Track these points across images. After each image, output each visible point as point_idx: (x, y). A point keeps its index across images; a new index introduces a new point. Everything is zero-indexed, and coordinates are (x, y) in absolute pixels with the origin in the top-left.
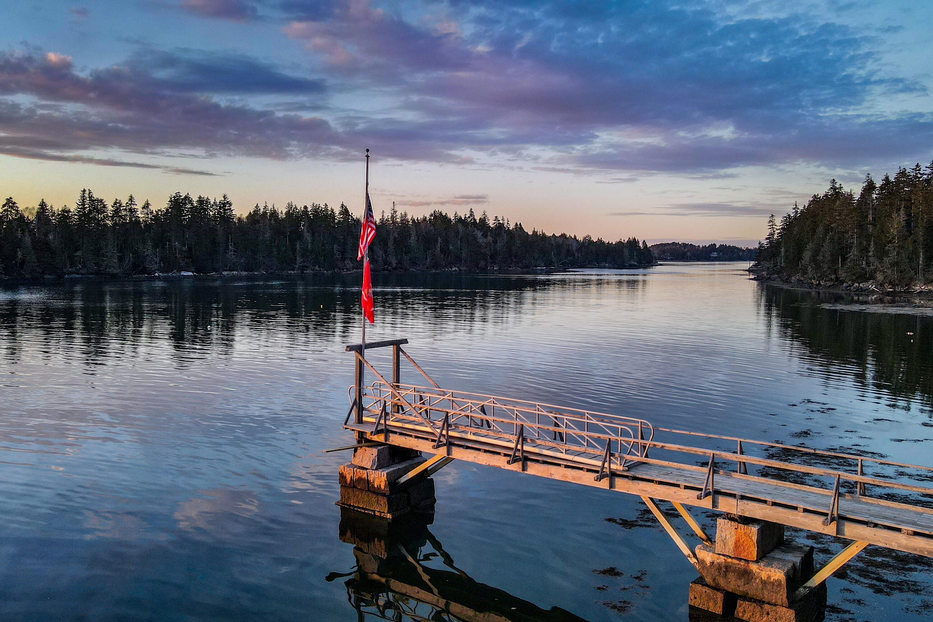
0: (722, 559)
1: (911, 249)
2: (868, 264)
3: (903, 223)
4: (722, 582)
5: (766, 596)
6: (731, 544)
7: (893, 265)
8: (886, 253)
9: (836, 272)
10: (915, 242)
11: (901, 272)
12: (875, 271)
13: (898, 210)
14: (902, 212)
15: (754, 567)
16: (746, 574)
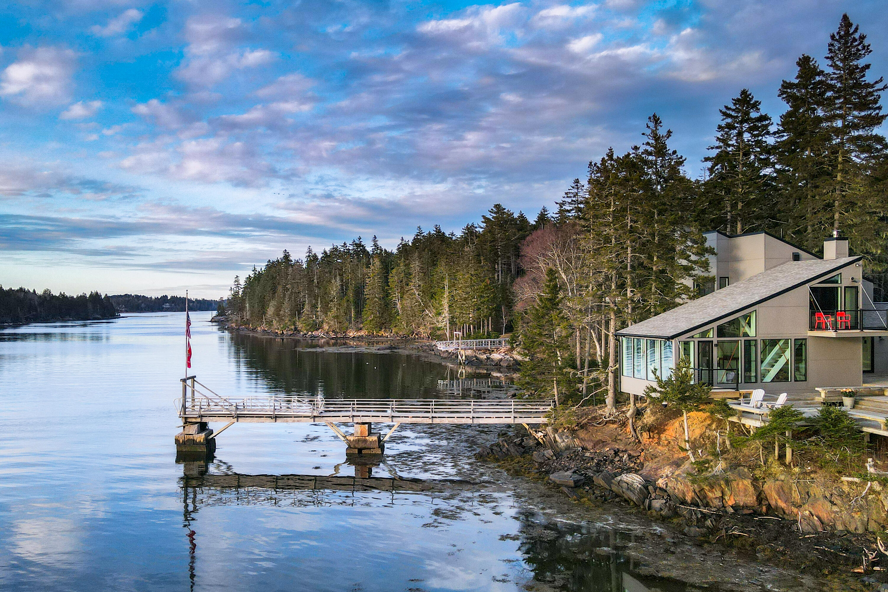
0: (357, 438)
1: (346, 305)
2: (317, 317)
3: (339, 287)
4: (357, 446)
5: (372, 446)
6: (359, 432)
7: (334, 317)
8: (330, 309)
9: (294, 324)
10: (348, 301)
11: (340, 323)
12: (322, 322)
13: (336, 276)
14: (338, 278)
15: (367, 438)
16: (365, 441)
